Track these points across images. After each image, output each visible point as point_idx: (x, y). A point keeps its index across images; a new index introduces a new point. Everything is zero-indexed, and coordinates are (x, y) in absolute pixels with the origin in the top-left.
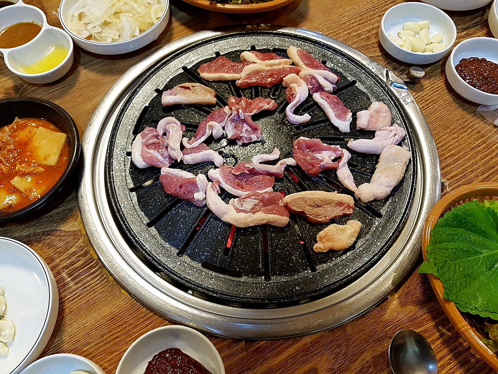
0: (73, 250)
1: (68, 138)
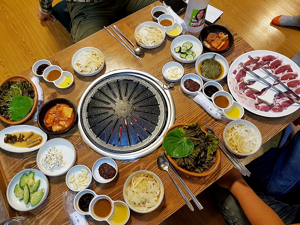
0: (78, 140)
1: (73, 110)
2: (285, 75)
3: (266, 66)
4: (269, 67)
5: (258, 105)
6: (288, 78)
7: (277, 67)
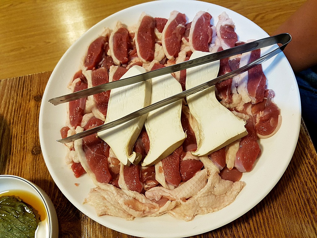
2: (166, 41)
3: (113, 70)
4: (121, 65)
5: (225, 167)
6: (179, 40)
7: (131, 47)
